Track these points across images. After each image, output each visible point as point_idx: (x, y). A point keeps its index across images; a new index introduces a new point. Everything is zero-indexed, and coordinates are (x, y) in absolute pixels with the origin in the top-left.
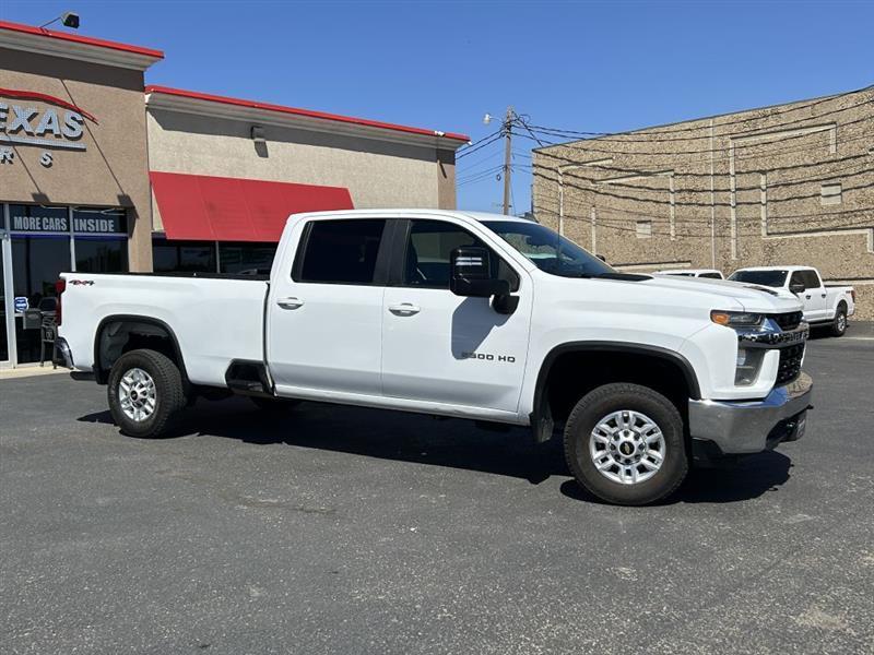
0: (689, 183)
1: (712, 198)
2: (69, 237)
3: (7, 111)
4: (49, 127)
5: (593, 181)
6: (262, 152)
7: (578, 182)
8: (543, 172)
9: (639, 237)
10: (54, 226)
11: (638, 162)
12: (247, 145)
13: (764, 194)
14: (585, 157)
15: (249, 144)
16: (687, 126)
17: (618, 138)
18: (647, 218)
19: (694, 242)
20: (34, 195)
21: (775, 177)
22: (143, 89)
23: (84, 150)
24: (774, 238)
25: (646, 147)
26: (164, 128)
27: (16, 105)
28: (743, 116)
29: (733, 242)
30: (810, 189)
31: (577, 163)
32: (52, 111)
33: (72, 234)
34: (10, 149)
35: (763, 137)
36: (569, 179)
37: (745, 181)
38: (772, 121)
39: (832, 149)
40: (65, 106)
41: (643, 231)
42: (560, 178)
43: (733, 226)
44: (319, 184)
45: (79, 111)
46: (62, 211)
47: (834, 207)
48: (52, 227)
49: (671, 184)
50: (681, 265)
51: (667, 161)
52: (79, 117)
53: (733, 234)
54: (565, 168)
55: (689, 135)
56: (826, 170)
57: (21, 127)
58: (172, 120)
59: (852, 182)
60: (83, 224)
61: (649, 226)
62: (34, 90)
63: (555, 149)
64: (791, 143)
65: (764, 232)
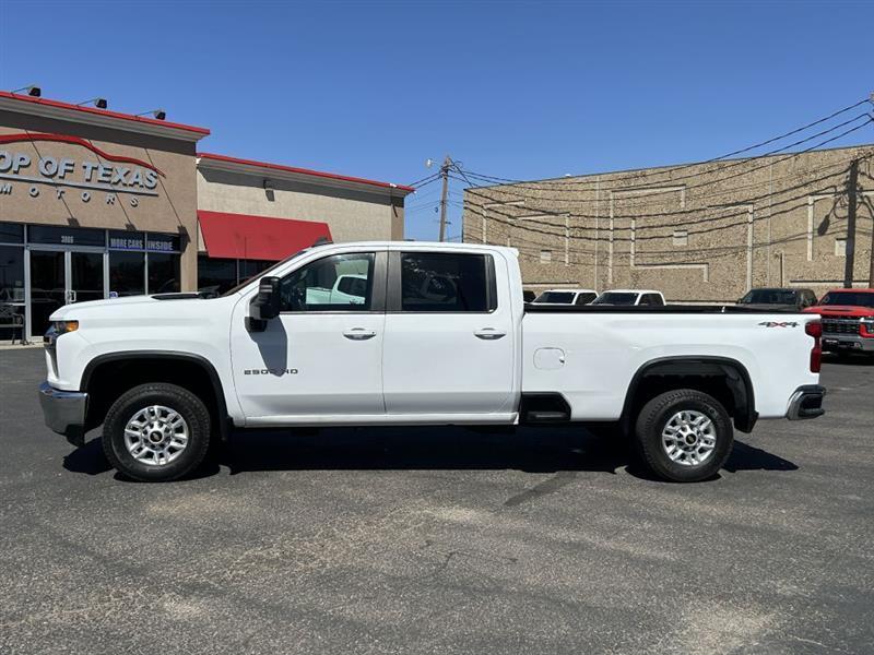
0: (580, 222)
1: (596, 234)
2: (144, 253)
3: (111, 170)
4: (137, 180)
5: (510, 217)
6: (271, 197)
7: (499, 217)
8: (472, 207)
9: (542, 262)
10: (136, 245)
11: (544, 205)
12: (261, 193)
13: (633, 233)
14: (504, 198)
15: (263, 191)
16: (580, 180)
17: (529, 185)
18: (548, 248)
19: (582, 268)
20: (127, 226)
21: (641, 222)
22: (195, 154)
23: (157, 196)
24: (639, 268)
25: (549, 194)
26: (208, 181)
27: (117, 166)
28: (621, 175)
29: (610, 270)
30: (666, 232)
31: (499, 202)
32: (139, 170)
33: (146, 251)
34: (113, 195)
35: (634, 192)
36: (492, 214)
37: (620, 223)
38: (641, 181)
39: (682, 204)
40: (147, 166)
41: (545, 258)
42: (485, 213)
43: (611, 257)
44: (308, 219)
45: (155, 170)
46: (140, 235)
47: (682, 247)
48: (133, 246)
49: (567, 222)
50: (572, 285)
51: (564, 205)
52: (155, 174)
53: (610, 262)
54: (489, 206)
55: (581, 187)
56: (677, 219)
57: (120, 180)
58: (213, 175)
59: (696, 228)
60: (153, 244)
61: (549, 254)
62: (128, 156)
63: (481, 190)
64: (654, 198)
65: (632, 264)
